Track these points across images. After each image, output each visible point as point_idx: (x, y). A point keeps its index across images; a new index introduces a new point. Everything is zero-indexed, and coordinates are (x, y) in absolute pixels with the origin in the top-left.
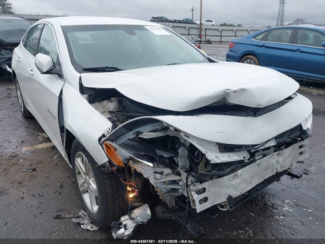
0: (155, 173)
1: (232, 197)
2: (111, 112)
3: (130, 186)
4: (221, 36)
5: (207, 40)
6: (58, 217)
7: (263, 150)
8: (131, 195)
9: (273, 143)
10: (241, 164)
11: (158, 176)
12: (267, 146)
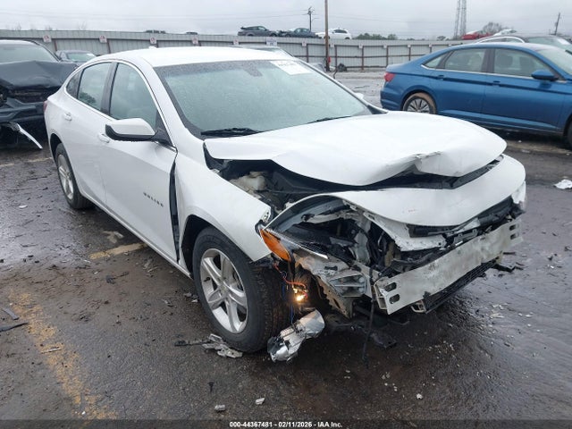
0: (326, 268)
1: (429, 294)
2: (258, 192)
3: (296, 286)
4: (363, 57)
5: (338, 64)
6: (181, 344)
7: (463, 233)
8: (300, 298)
9: (475, 224)
10: (436, 253)
11: (331, 272)
12: (468, 227)
